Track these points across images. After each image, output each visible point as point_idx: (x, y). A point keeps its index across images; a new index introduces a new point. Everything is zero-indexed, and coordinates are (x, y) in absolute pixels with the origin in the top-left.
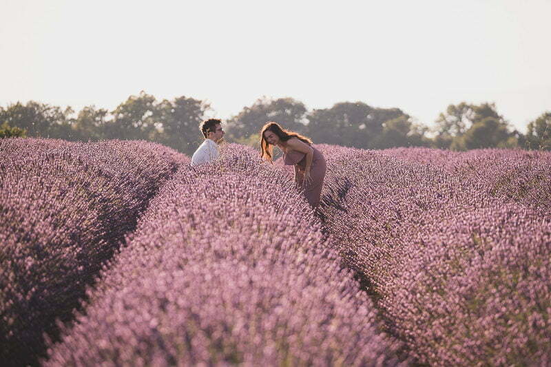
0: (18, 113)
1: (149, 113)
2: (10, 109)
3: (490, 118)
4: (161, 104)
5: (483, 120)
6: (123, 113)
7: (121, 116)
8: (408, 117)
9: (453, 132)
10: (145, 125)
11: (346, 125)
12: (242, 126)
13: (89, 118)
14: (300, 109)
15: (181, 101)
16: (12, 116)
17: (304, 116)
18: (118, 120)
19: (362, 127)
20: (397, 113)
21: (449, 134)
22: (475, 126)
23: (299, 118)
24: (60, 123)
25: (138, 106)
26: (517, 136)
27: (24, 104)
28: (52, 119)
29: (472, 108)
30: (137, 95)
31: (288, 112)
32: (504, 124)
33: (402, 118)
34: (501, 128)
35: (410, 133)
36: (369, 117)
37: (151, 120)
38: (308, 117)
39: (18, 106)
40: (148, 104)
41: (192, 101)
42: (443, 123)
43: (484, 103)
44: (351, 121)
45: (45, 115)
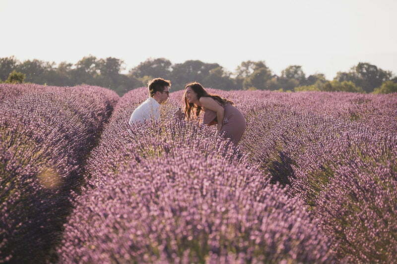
0: (29, 64)
1: (93, 65)
2: (25, 63)
3: (262, 68)
4: (99, 61)
5: (260, 69)
6: (80, 64)
7: (80, 66)
8: (222, 68)
9: (244, 75)
10: (92, 71)
11: (192, 71)
12: (139, 72)
13: (63, 67)
14: (168, 63)
15: (109, 59)
16: (26, 66)
17: (170, 67)
18: (78, 69)
19: (199, 72)
20: (216, 65)
21: (242, 76)
22: (255, 72)
23: (168, 68)
24: (49, 70)
25: (88, 62)
26: (276, 77)
27: (32, 60)
28: (45, 68)
29: (254, 63)
30: (88, 56)
31: (163, 65)
32: (270, 71)
33: (219, 68)
34: (268, 73)
35: (223, 76)
36: (203, 67)
37: (94, 68)
38: (172, 67)
39: (29, 61)
40: (93, 61)
41: (114, 59)
42: (239, 71)
43: (260, 61)
44: (193, 69)
45: (42, 66)
